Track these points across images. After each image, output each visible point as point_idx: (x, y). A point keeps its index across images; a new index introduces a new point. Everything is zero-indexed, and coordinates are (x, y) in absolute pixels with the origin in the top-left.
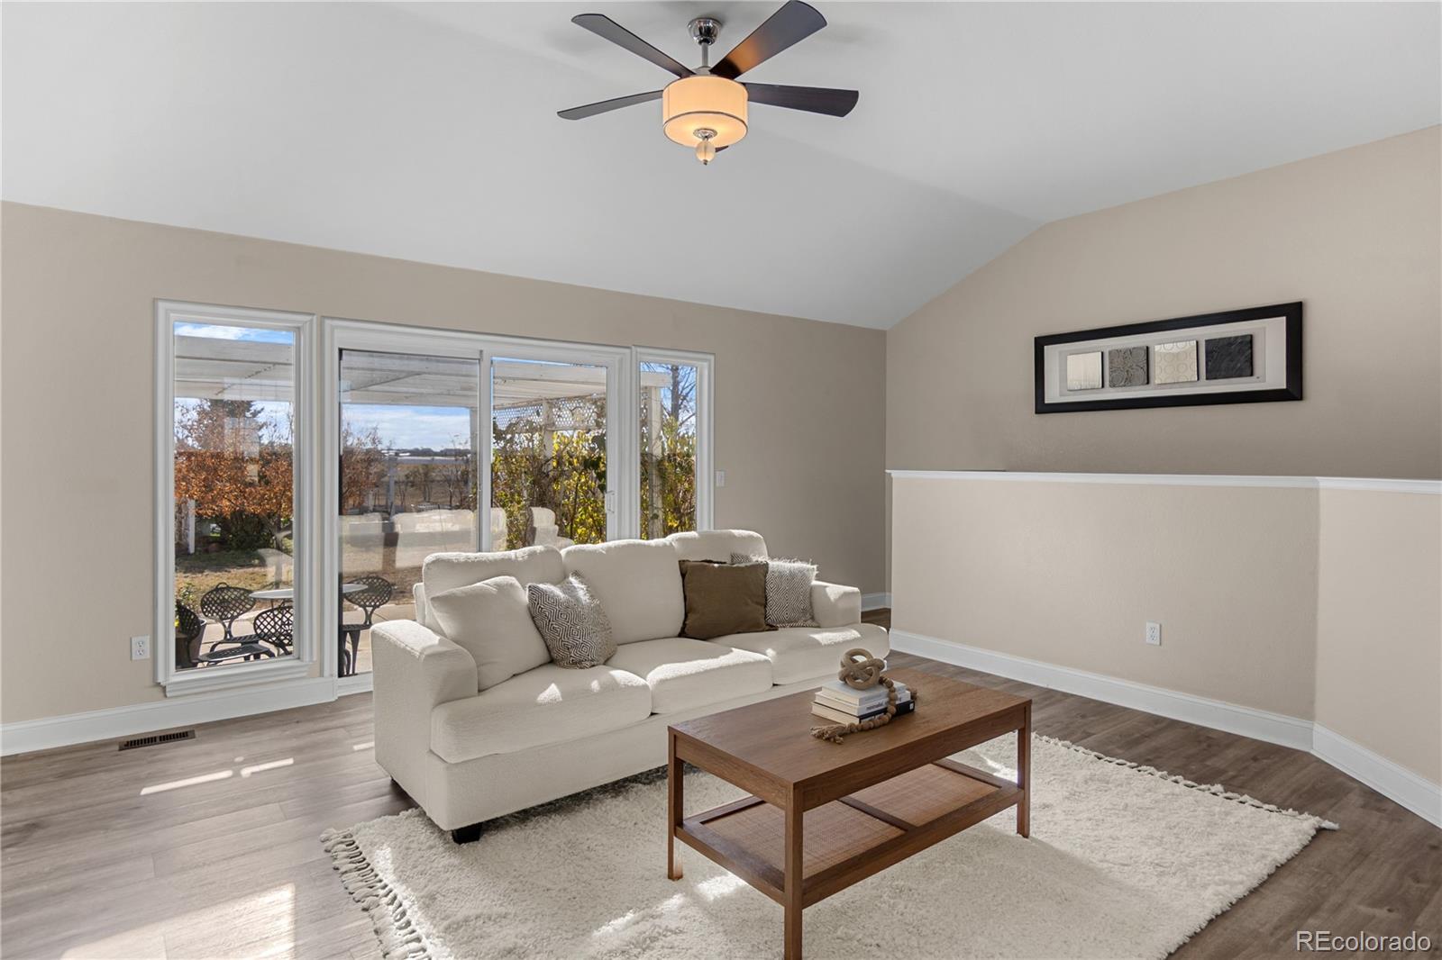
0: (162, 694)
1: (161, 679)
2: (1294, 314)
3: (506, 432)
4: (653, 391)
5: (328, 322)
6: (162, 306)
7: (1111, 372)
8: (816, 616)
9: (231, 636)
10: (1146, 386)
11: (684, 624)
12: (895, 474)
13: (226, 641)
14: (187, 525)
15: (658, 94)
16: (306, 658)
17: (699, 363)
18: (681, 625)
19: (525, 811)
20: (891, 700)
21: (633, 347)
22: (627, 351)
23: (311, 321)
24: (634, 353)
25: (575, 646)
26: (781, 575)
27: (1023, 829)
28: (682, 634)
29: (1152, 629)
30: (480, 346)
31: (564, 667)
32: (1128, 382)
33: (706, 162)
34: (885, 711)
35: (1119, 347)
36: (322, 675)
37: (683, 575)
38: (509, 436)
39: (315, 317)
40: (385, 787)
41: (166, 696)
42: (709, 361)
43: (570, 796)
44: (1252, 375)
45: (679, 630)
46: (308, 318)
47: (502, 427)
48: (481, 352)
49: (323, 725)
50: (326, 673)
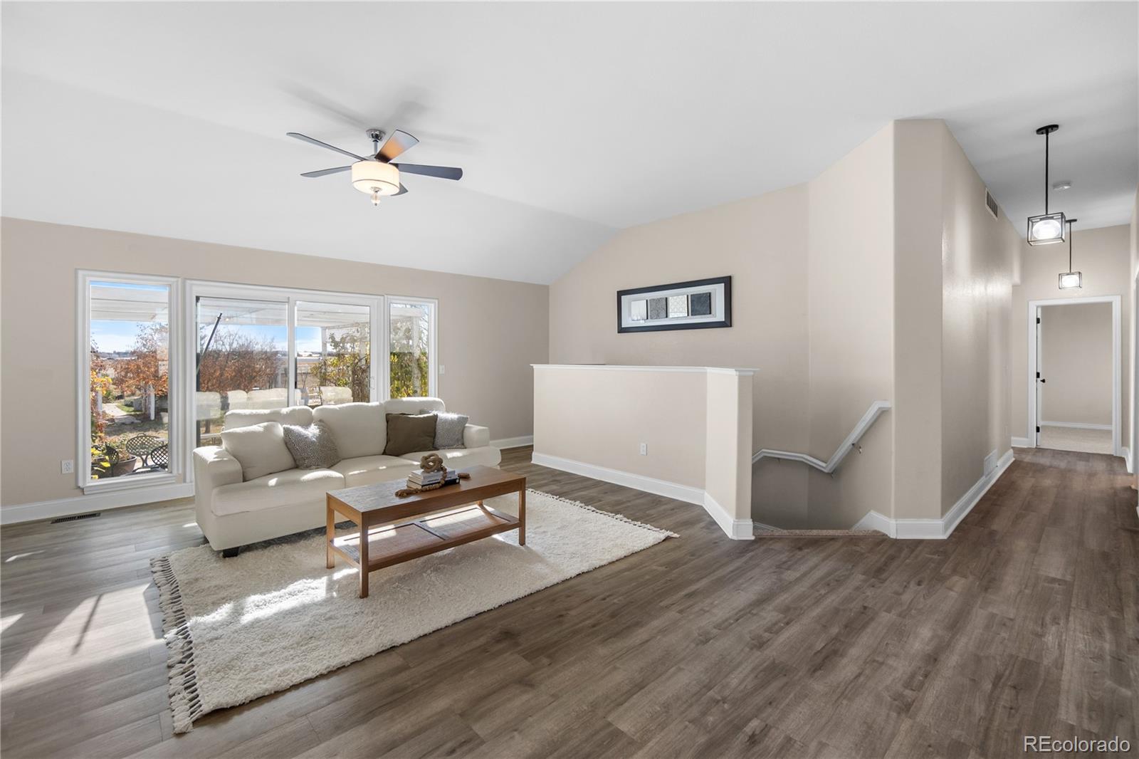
0: (81, 493)
1: (81, 484)
2: (727, 281)
3: (340, 342)
4: (414, 320)
5: (188, 282)
6: (81, 273)
7: (651, 311)
8: (465, 444)
9: (147, 464)
10: (666, 319)
11: (386, 447)
12: (536, 367)
13: (143, 467)
14: (150, 402)
15: (349, 168)
16: (175, 472)
17: (430, 304)
18: (384, 448)
19: (265, 542)
20: (445, 477)
21: (386, 296)
22: (382, 298)
23: (177, 282)
24: (386, 299)
25: (307, 458)
26: (446, 421)
27: (522, 542)
28: (384, 453)
29: (644, 446)
30: (287, 295)
31: (302, 469)
32: (658, 317)
33: (376, 204)
34: (439, 483)
35: (655, 298)
36: (185, 481)
37: (387, 422)
38: (341, 345)
39: (180, 279)
40: (201, 538)
41: (84, 494)
42: (435, 303)
43: (294, 534)
44: (710, 313)
45: (383, 451)
46: (175, 279)
47: (338, 339)
48: (289, 298)
49: (179, 508)
50: (188, 480)
